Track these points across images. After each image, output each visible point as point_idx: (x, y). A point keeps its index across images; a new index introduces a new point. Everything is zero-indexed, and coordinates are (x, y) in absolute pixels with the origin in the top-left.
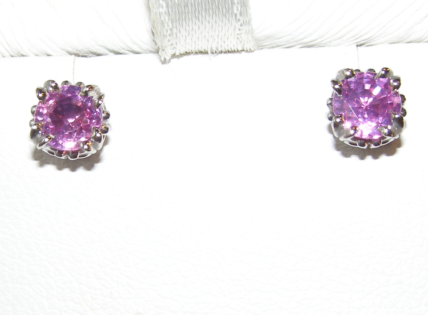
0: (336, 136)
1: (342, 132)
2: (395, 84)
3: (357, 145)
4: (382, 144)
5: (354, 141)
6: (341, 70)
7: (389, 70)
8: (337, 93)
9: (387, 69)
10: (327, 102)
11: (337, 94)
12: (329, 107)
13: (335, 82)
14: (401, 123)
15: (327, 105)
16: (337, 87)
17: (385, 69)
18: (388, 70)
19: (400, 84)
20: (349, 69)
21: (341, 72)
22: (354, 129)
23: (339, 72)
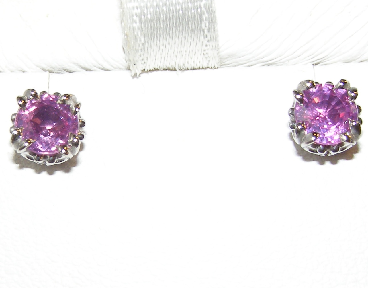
0: (298, 143)
1: (303, 138)
2: (353, 94)
3: (317, 152)
4: (340, 151)
5: (314, 148)
6: (302, 82)
7: (347, 82)
8: (298, 102)
9: (344, 80)
12: (290, 116)
13: (296, 93)
14: (358, 129)
15: (289, 114)
16: (299, 97)
17: (343, 81)
18: (345, 82)
19: (357, 95)
20: (310, 81)
21: (302, 83)
22: (315, 136)
23: (300, 83)
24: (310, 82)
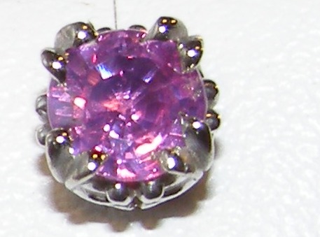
0: (58, 180)
1: (69, 166)
2: (192, 53)
3: (107, 201)
4: (165, 196)
5: (101, 190)
6: (64, 28)
7: (177, 21)
8: (55, 78)
9: (170, 19)
10: (37, 105)
11: (56, 81)
12: (40, 114)
13: (50, 56)
14: (204, 140)
15: (37, 110)
16: (57, 65)
17: (165, 21)
18: (173, 21)
19: (200, 53)
20: (84, 24)
21: (64, 32)
22: (96, 159)
23: (60, 31)
24: (85, 27)
